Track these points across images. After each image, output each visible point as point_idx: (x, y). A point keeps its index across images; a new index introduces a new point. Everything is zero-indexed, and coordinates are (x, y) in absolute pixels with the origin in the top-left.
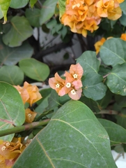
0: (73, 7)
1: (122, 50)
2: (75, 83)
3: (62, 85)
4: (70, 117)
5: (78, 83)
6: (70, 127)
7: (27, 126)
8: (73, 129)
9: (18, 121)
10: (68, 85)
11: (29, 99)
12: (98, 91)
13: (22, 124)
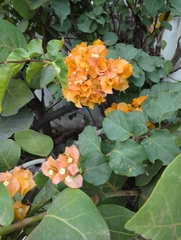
0: (76, 83)
1: (126, 123)
2: (70, 168)
3: (56, 171)
4: (67, 211)
5: (73, 168)
6: (66, 225)
7: (17, 225)
8: (70, 228)
9: (5, 220)
10: (62, 171)
11: (20, 188)
12: (100, 173)
13: (10, 222)
